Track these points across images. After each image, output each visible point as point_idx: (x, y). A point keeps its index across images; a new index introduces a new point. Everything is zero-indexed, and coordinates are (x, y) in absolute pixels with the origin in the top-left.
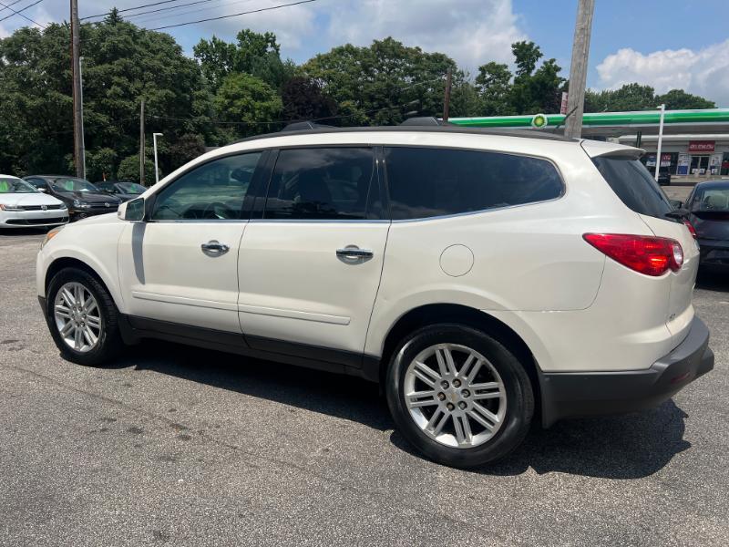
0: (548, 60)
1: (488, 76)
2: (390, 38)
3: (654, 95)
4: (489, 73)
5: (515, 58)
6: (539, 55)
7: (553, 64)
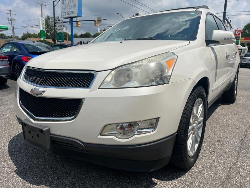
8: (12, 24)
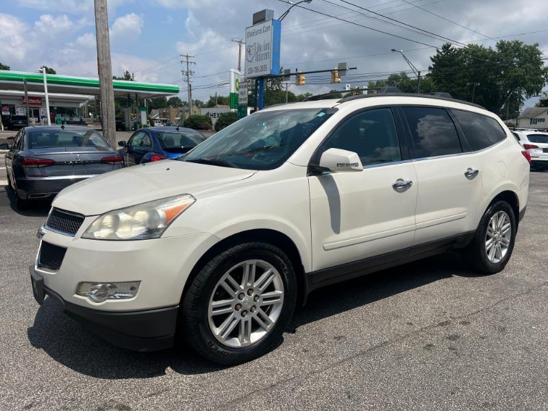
8: (188, 81)
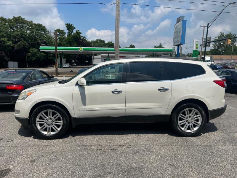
0: (77, 30)
1: (58, 33)
2: (20, 16)
3: (105, 43)
4: (58, 32)
5: (67, 28)
6: (75, 28)
7: (79, 31)
